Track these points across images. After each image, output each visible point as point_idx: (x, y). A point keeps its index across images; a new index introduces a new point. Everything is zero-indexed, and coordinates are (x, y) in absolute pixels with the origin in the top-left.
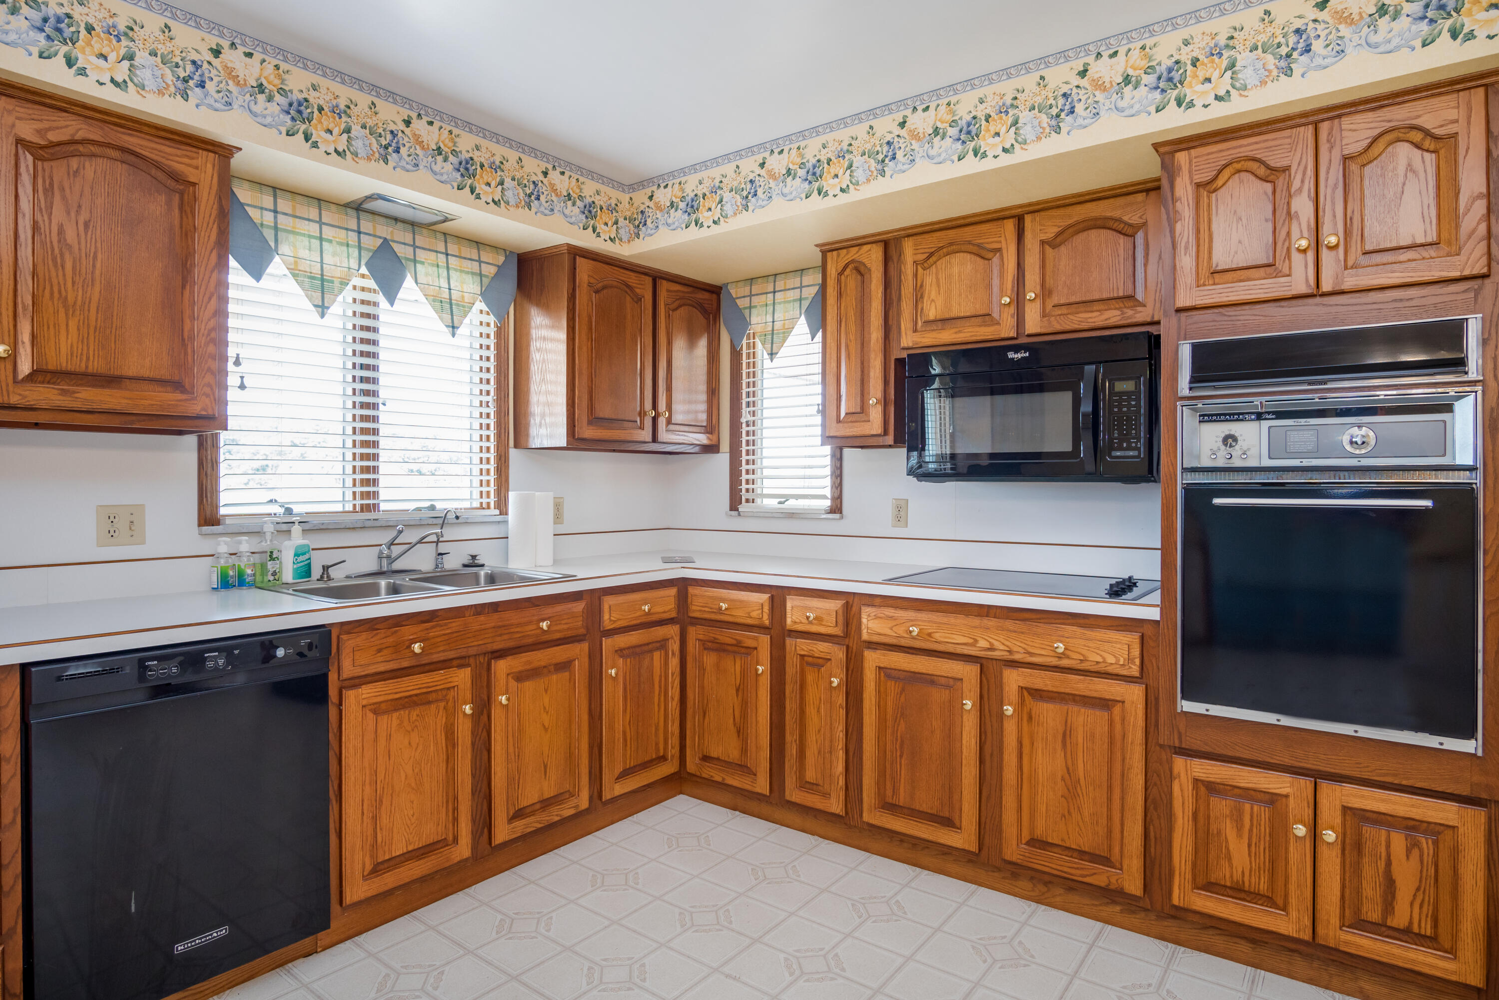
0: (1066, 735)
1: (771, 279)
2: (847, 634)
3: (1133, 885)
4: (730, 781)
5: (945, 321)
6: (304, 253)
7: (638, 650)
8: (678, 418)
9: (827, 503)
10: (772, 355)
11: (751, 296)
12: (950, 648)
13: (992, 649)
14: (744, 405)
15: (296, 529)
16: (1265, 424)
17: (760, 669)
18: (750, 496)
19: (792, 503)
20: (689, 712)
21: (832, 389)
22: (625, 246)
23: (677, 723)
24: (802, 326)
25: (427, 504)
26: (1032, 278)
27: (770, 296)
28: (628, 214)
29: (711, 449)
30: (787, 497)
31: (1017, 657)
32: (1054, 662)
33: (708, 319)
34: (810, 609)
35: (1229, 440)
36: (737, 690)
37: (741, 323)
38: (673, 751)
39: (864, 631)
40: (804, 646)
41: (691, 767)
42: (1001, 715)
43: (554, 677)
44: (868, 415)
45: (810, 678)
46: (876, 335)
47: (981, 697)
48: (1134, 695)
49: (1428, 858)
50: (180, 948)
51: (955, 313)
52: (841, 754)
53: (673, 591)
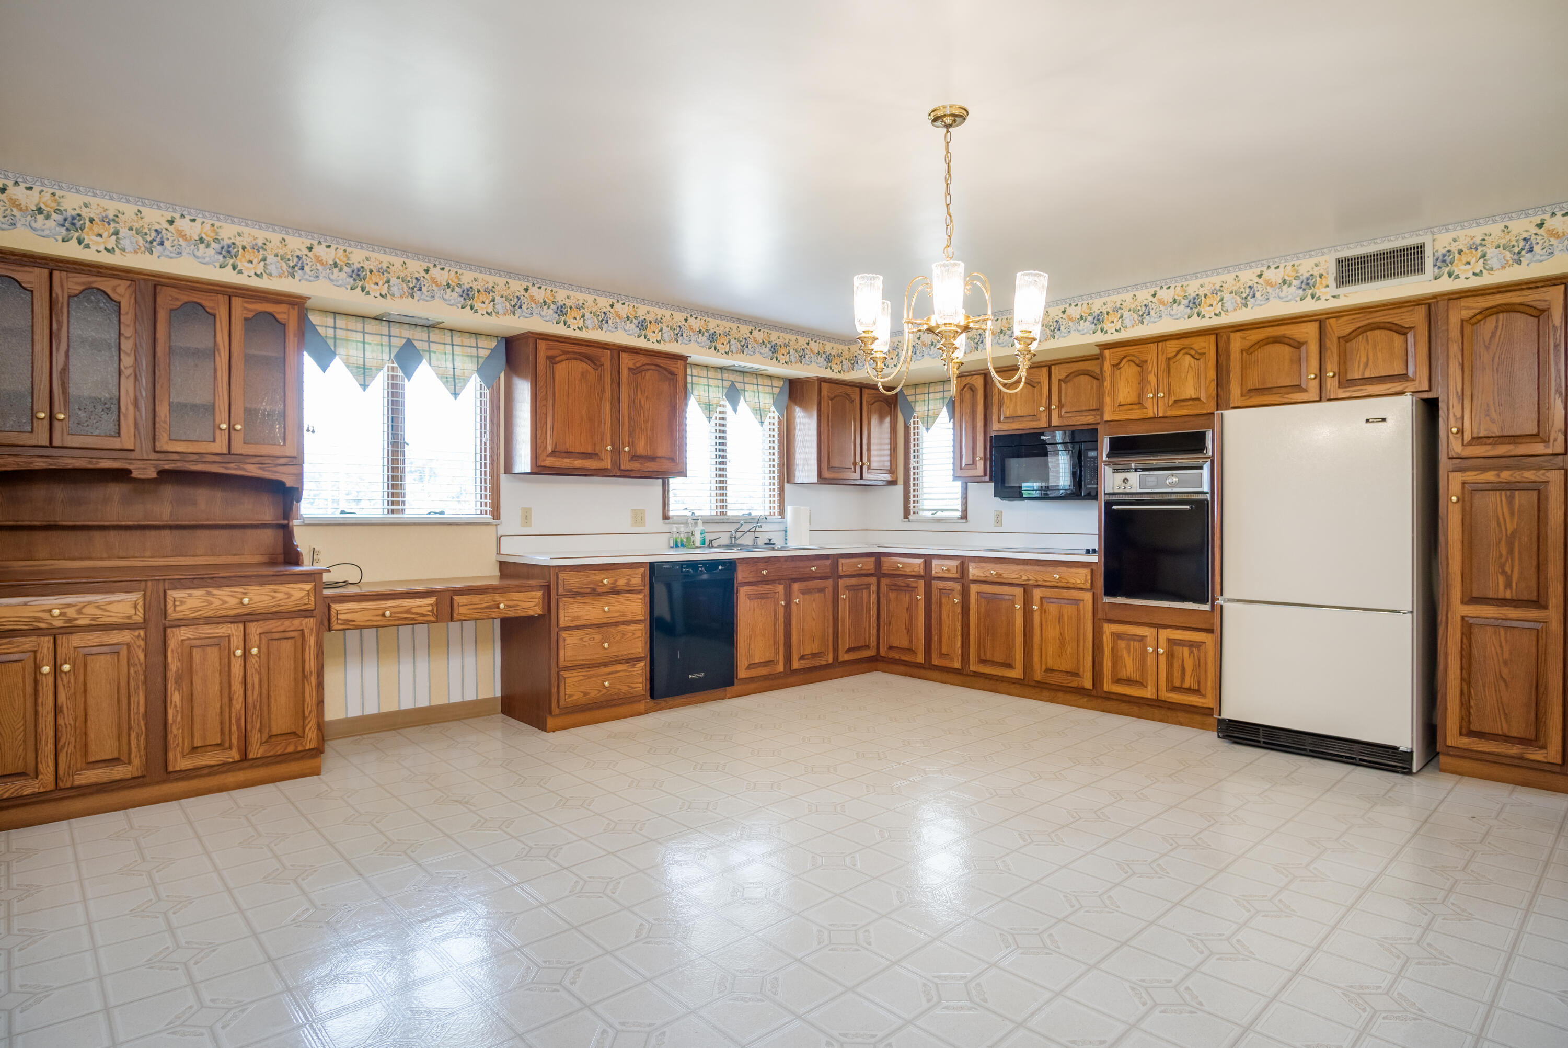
0: (1060, 617)
1: (927, 385)
2: (962, 577)
3: (1088, 684)
4: (904, 658)
5: (1013, 418)
6: (702, 393)
7: (856, 588)
8: (874, 465)
9: (959, 514)
10: (927, 429)
11: (915, 395)
12: (1010, 581)
13: (1028, 580)
14: (912, 457)
15: (700, 522)
16: (1138, 474)
17: (919, 597)
18: (915, 510)
19: (939, 514)
20: (882, 623)
21: (958, 450)
22: (846, 374)
23: (875, 630)
24: (944, 414)
25: (748, 512)
26: (1055, 398)
27: (927, 395)
28: (848, 357)
29: (893, 483)
30: (937, 510)
31: (1039, 583)
32: (1055, 584)
33: (890, 407)
34: (943, 565)
35: (1125, 480)
36: (907, 610)
37: (909, 411)
38: (873, 644)
39: (970, 575)
40: (941, 584)
41: (882, 653)
42: (1032, 611)
43: (817, 595)
44: (976, 465)
45: (944, 601)
46: (980, 424)
47: (1024, 604)
48: (1088, 597)
49: (1196, 657)
50: (691, 676)
51: (1019, 414)
52: (960, 638)
53: (873, 559)
